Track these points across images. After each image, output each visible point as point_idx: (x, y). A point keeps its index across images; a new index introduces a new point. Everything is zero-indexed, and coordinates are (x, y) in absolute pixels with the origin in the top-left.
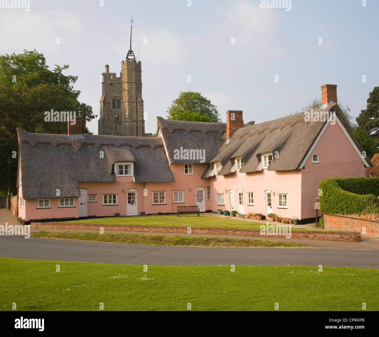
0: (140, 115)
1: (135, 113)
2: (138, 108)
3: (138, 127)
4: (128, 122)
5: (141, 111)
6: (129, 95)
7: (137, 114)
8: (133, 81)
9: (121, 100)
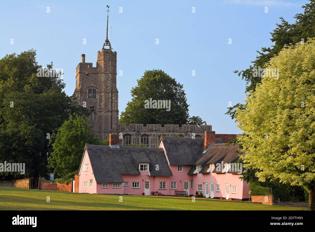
0: (114, 105)
1: (110, 104)
4: (103, 112)
5: (115, 101)
6: (105, 85)
7: (112, 104)
8: (109, 72)
9: (97, 90)
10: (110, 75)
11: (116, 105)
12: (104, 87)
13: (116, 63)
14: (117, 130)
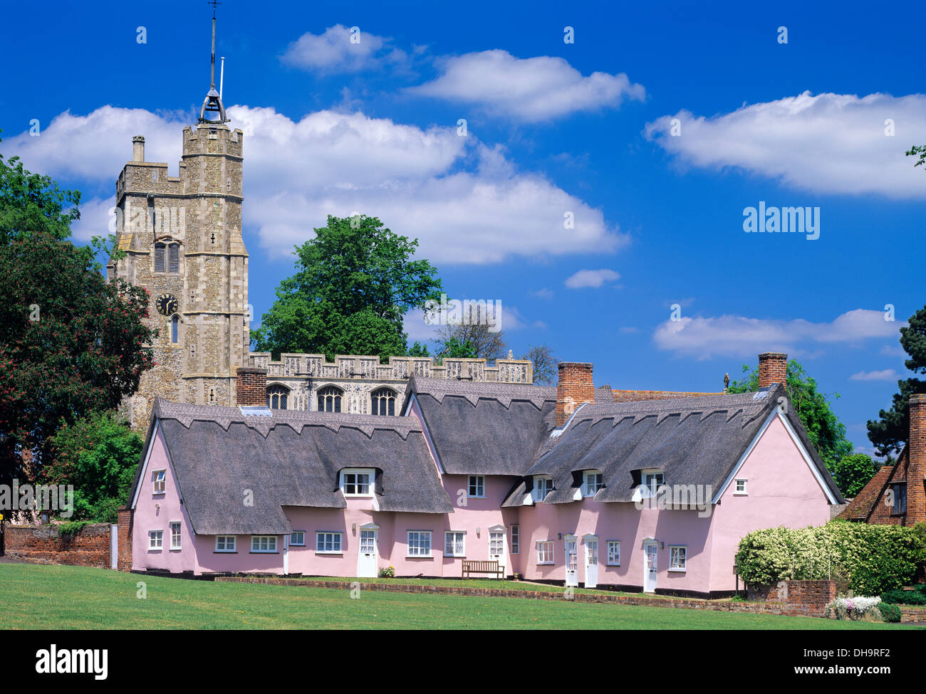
0: (236, 295)
1: (222, 291)
2: (233, 274)
3: (232, 333)
4: (202, 316)
5: (240, 283)
6: (207, 233)
7: (228, 292)
8: (219, 191)
9: (181, 249)
10: (222, 201)
11: (241, 297)
12: (205, 239)
13: (240, 166)
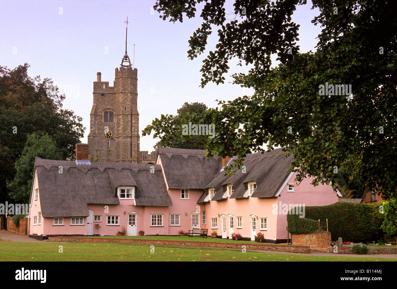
0: (134, 130)
1: (129, 128)
2: (133, 122)
4: (121, 138)
5: (136, 125)
6: (123, 107)
7: (132, 128)
8: (128, 91)
9: (114, 113)
10: (129, 94)
11: (136, 130)
12: (122, 109)
13: (137, 82)
14: (138, 158)
